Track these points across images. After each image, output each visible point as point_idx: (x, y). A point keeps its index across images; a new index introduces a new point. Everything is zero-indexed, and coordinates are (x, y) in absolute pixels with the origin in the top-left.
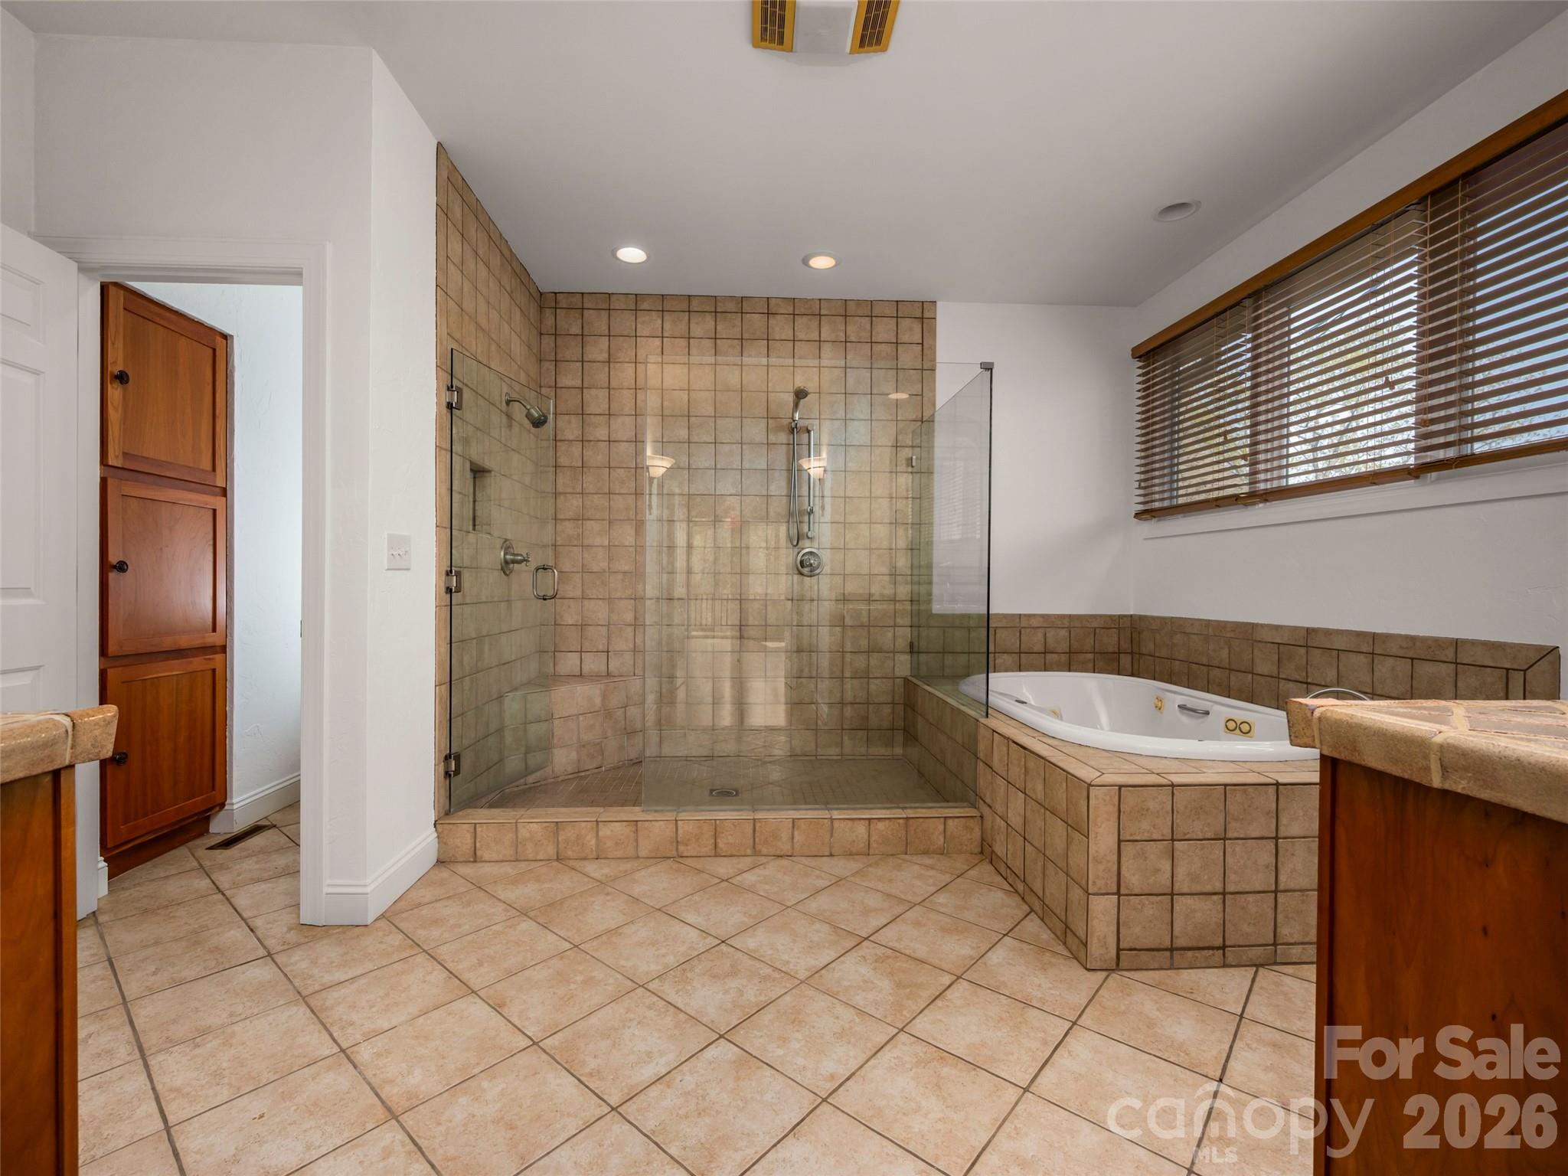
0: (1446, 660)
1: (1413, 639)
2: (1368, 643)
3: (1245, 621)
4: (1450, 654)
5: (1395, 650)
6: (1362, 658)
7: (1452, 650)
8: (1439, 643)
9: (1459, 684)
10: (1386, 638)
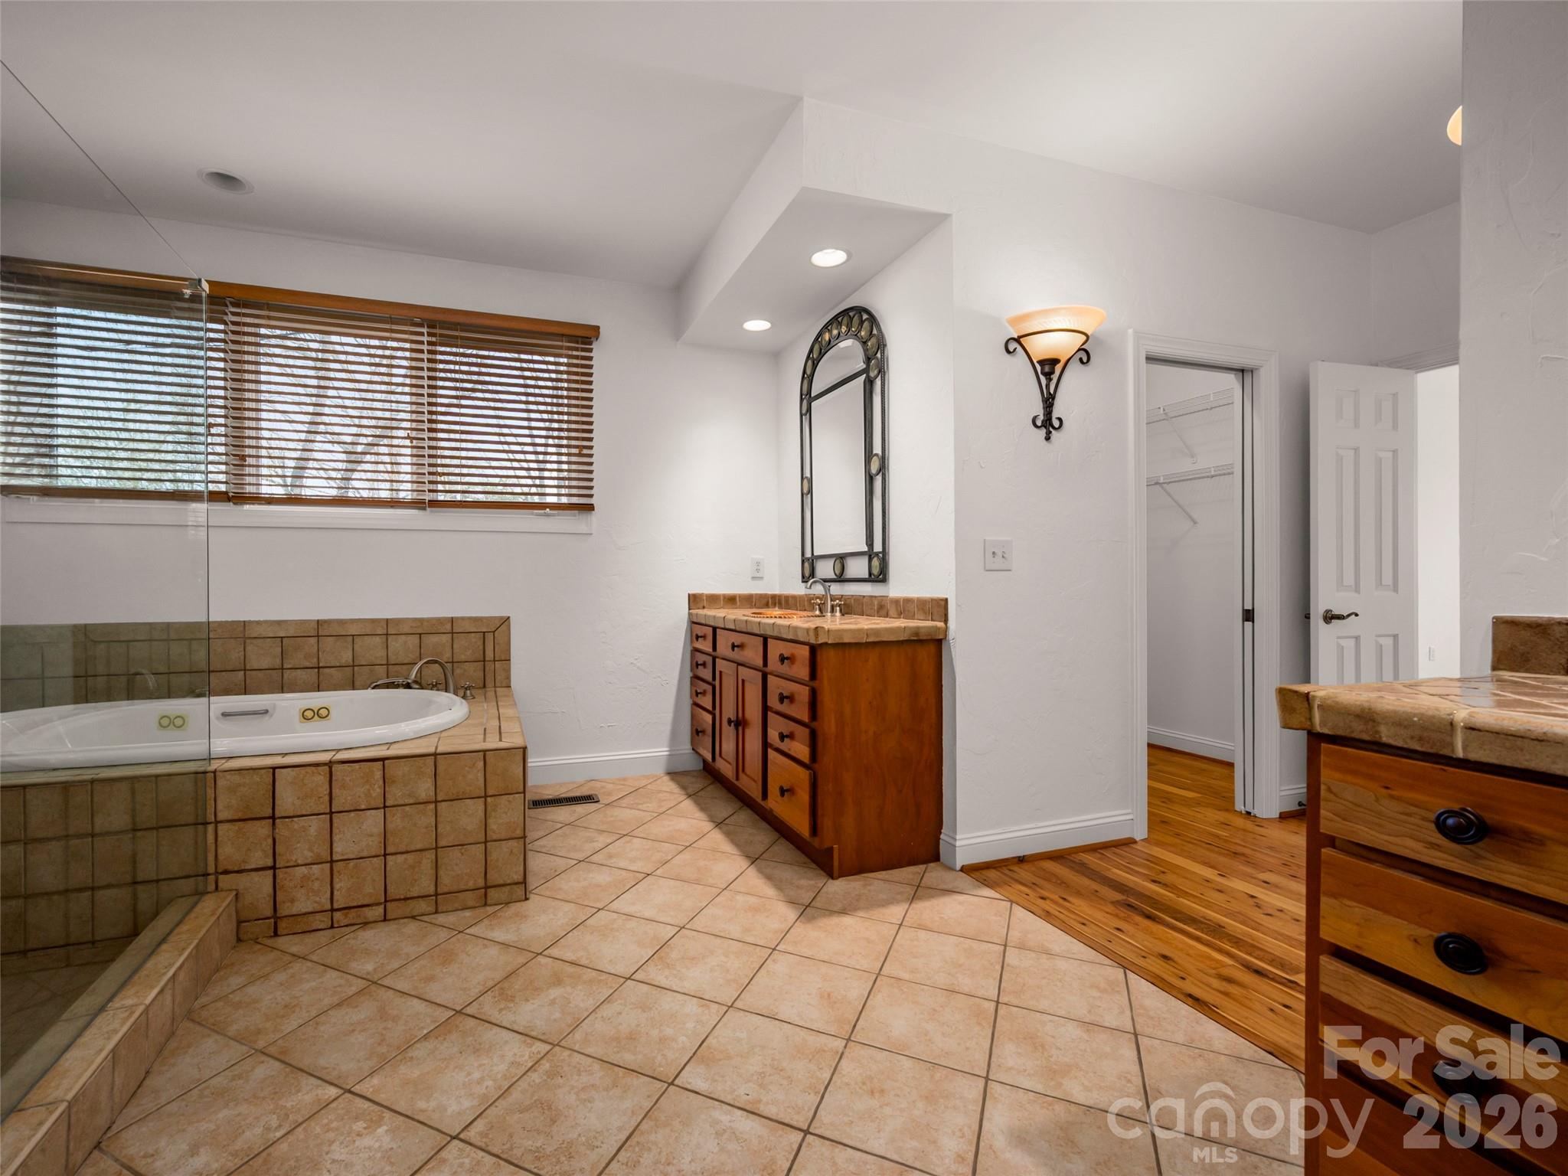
0: (445, 631)
1: (421, 620)
2: (382, 627)
3: (230, 619)
4: (448, 627)
5: (407, 630)
6: (378, 639)
7: (450, 624)
8: (440, 621)
9: (455, 646)
10: (398, 622)
